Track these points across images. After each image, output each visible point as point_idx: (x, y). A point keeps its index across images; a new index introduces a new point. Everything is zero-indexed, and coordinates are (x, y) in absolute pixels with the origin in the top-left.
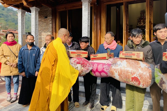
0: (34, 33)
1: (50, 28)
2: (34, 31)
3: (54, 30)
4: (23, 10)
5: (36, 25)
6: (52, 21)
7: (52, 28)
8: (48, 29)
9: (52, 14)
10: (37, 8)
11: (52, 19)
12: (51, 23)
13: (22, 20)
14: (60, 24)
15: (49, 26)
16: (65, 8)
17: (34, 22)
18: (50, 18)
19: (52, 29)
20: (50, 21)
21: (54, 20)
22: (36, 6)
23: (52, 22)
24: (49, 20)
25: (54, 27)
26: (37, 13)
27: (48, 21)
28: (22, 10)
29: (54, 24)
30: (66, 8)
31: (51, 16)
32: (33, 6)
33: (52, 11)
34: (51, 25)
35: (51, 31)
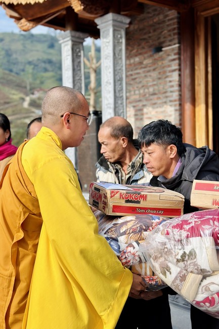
1: (172, 89)
2: (112, 106)
3: (187, 94)
4: (78, 34)
5: (117, 81)
6: (180, 59)
7: (180, 86)
8: (165, 92)
9: (179, 34)
10: (120, 18)
11: (179, 54)
12: (174, 70)
13: (74, 70)
14: (210, 69)
15: (170, 81)
18: (173, 50)
19: (180, 91)
20: (174, 60)
21: (186, 56)
22: (118, 11)
23: (180, 65)
25: (187, 81)
26: (121, 38)
27: (166, 62)
28: (74, 33)
29: (187, 72)
31: (176, 41)
32: (106, 13)
33: (179, 23)
34: (175, 76)
35: (175, 101)
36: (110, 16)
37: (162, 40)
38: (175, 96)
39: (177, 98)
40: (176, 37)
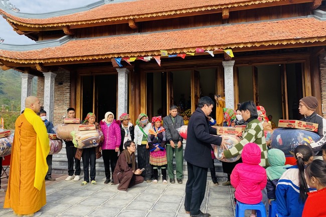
0: (48, 107)
1: (67, 99)
2: (49, 105)
4: (31, 75)
5: (51, 96)
6: (70, 89)
7: (70, 98)
8: (64, 100)
9: (70, 80)
10: (54, 74)
11: (70, 87)
12: (68, 92)
13: (28, 89)
15: (66, 96)
16: (90, 73)
17: (49, 92)
18: (68, 85)
19: (70, 100)
20: (68, 89)
21: (73, 88)
22: (53, 72)
23: (70, 91)
24: (66, 88)
25: (73, 97)
27: (64, 89)
28: (29, 75)
29: (73, 94)
30: (92, 73)
31: (69, 82)
32: (48, 72)
33: (70, 76)
34: (68, 95)
35: (68, 104)
36: (50, 73)
37: (63, 80)
38: (68, 102)
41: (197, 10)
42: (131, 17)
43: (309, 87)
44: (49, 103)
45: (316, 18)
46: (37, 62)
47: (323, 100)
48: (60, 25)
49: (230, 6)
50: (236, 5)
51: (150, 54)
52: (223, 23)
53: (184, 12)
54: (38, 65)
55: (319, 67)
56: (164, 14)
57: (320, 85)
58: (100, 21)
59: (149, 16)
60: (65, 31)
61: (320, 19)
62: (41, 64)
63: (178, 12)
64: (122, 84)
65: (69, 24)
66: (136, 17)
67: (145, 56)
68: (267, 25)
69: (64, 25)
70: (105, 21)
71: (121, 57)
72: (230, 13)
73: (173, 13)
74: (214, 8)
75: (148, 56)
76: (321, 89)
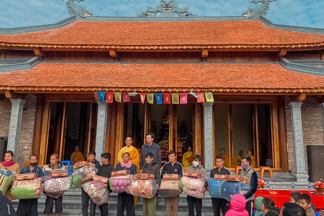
0: (14, 139)
1: (31, 128)
6: (36, 116)
7: (35, 127)
8: (26, 129)
9: (37, 105)
10: (23, 101)
11: (36, 113)
12: (33, 120)
14: (49, 122)
15: (30, 124)
16: (61, 100)
18: (33, 111)
19: (35, 129)
20: (33, 115)
21: (39, 116)
23: (36, 118)
24: (31, 114)
27: (28, 116)
29: (39, 122)
30: (63, 100)
31: (35, 108)
32: (17, 99)
33: (37, 101)
34: (33, 123)
35: (31, 133)
36: (19, 100)
37: (28, 106)
38: (32, 131)
39: (33, 132)
40: (35, 106)
41: (179, 48)
42: (113, 47)
43: (276, 127)
44: (15, 134)
45: (282, 65)
46: (8, 89)
47: (288, 139)
48: (31, 46)
49: (209, 47)
50: (215, 47)
51: (135, 90)
52: (201, 60)
53: (167, 48)
54: (8, 92)
55: (284, 109)
56: (146, 47)
57: (286, 126)
58: (79, 47)
59: (132, 48)
60: (37, 52)
61: (285, 68)
62: (11, 91)
63: (161, 48)
64: (101, 116)
65: (43, 46)
66: (118, 47)
67: (130, 92)
68: (242, 67)
69: (37, 46)
70: (84, 47)
71: (105, 91)
72: (209, 53)
73: (155, 48)
74: (195, 47)
75: (133, 91)
76: (286, 129)
